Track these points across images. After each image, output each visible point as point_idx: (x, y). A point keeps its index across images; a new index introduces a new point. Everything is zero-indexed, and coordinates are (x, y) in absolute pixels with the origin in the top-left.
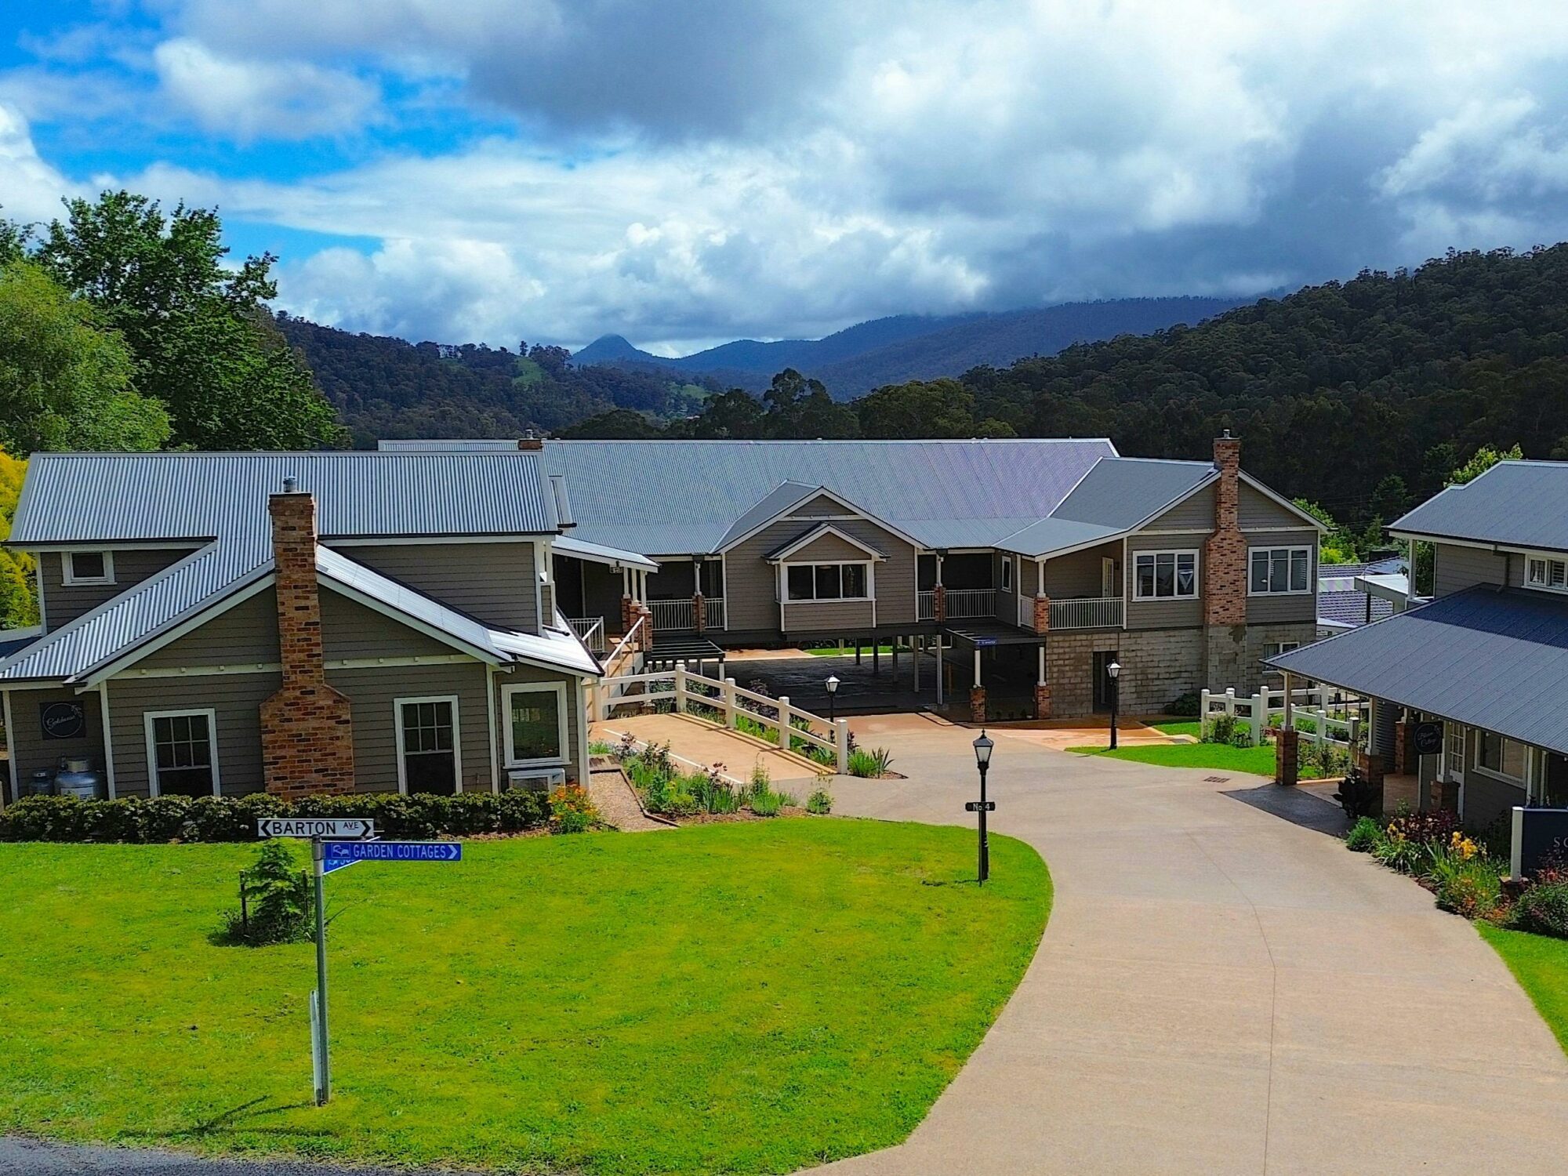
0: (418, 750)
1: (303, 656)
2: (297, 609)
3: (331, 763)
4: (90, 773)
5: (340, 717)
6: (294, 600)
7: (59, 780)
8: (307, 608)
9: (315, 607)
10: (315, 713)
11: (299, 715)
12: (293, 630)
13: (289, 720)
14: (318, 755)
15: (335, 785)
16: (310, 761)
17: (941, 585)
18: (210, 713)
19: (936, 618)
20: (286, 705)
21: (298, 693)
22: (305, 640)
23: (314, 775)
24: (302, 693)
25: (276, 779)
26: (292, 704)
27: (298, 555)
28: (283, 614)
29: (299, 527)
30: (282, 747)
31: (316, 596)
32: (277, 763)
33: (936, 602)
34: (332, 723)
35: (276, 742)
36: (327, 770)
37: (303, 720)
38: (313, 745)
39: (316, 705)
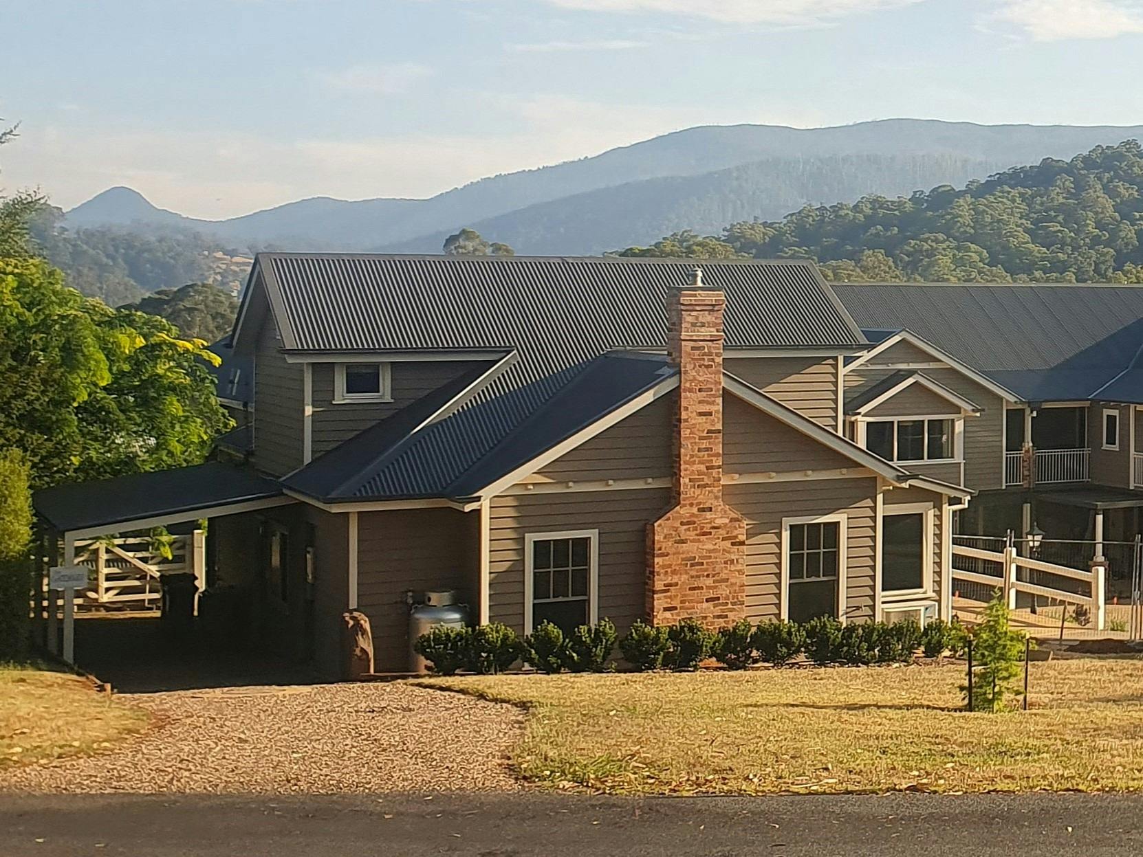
0: (802, 578)
1: (703, 468)
2: (701, 414)
3: (723, 591)
4: (453, 607)
5: (736, 537)
6: (698, 405)
7: (417, 616)
8: (710, 414)
9: (717, 412)
10: (710, 533)
11: (692, 535)
12: (695, 438)
13: (683, 542)
14: (709, 581)
15: (726, 616)
16: (702, 588)
17: (1031, 444)
18: (593, 534)
19: (1025, 484)
20: (682, 524)
21: (695, 510)
22: (707, 449)
23: (705, 605)
24: (699, 510)
25: (666, 609)
26: (688, 523)
27: (705, 354)
28: (686, 421)
29: (709, 323)
30: (674, 572)
31: (720, 400)
32: (668, 591)
33: (1025, 464)
34: (728, 544)
35: (670, 566)
36: (718, 599)
37: (699, 541)
38: (706, 570)
39: (713, 525)
